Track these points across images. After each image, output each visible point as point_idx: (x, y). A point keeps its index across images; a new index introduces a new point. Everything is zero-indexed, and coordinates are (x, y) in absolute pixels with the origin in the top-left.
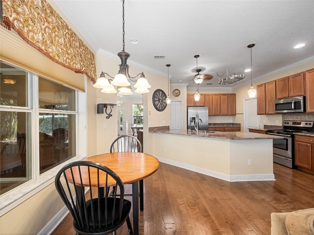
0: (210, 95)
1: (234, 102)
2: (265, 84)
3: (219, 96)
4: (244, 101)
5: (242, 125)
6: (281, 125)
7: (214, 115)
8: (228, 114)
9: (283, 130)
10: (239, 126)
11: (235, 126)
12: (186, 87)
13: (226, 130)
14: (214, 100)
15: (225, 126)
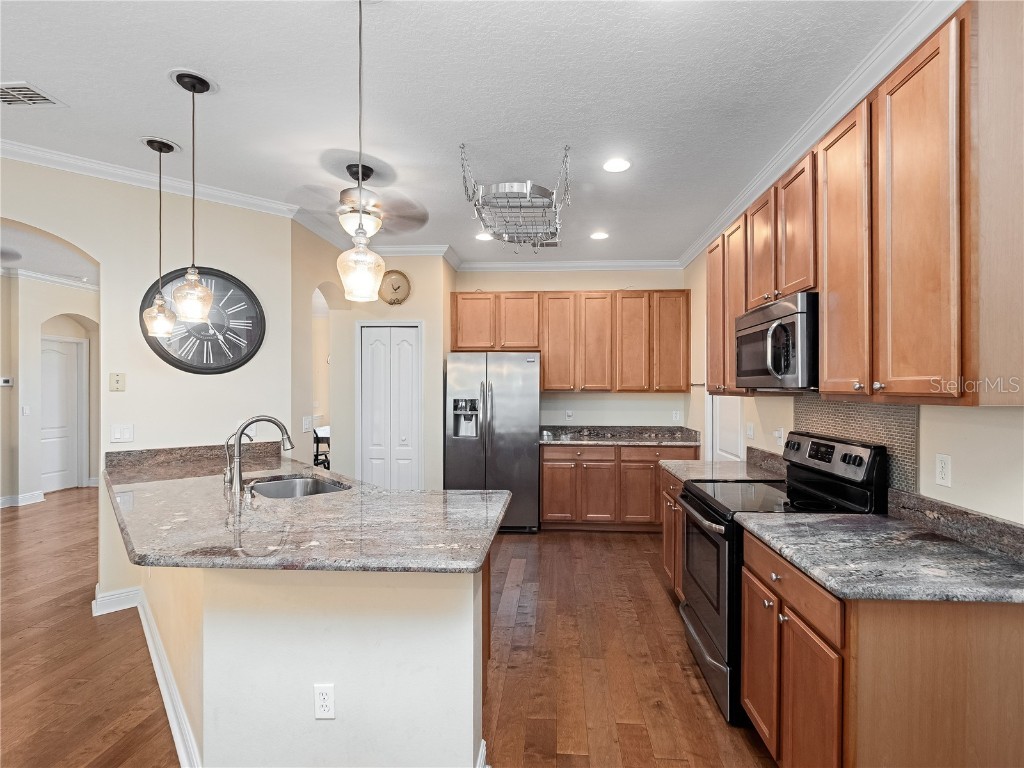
0: (566, 295)
1: (682, 329)
2: (724, 234)
6: (781, 453)
7: (585, 391)
8: (650, 383)
9: (783, 481)
10: (693, 444)
11: (669, 443)
12: (441, 261)
13: (627, 459)
14: (583, 319)
15: (620, 443)
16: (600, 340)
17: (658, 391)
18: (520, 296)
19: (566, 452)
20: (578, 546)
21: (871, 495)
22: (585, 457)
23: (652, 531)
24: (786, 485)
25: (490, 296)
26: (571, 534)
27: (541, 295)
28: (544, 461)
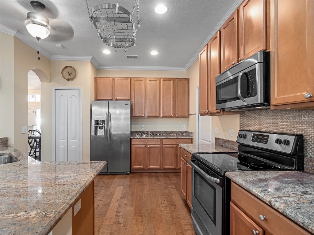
0: (141, 79)
1: (186, 93)
2: (208, 45)
4: (197, 89)
5: (194, 136)
6: (235, 140)
8: (174, 114)
9: (237, 153)
10: (191, 137)
11: (182, 137)
12: (90, 62)
13: (165, 144)
14: (148, 89)
15: (163, 137)
16: (155, 97)
17: (177, 117)
18: (122, 79)
19: (141, 141)
20: (146, 179)
21: (296, 161)
22: (149, 143)
23: (176, 172)
24: (237, 155)
25: (111, 79)
26: (143, 174)
27: (131, 79)
28: (132, 145)
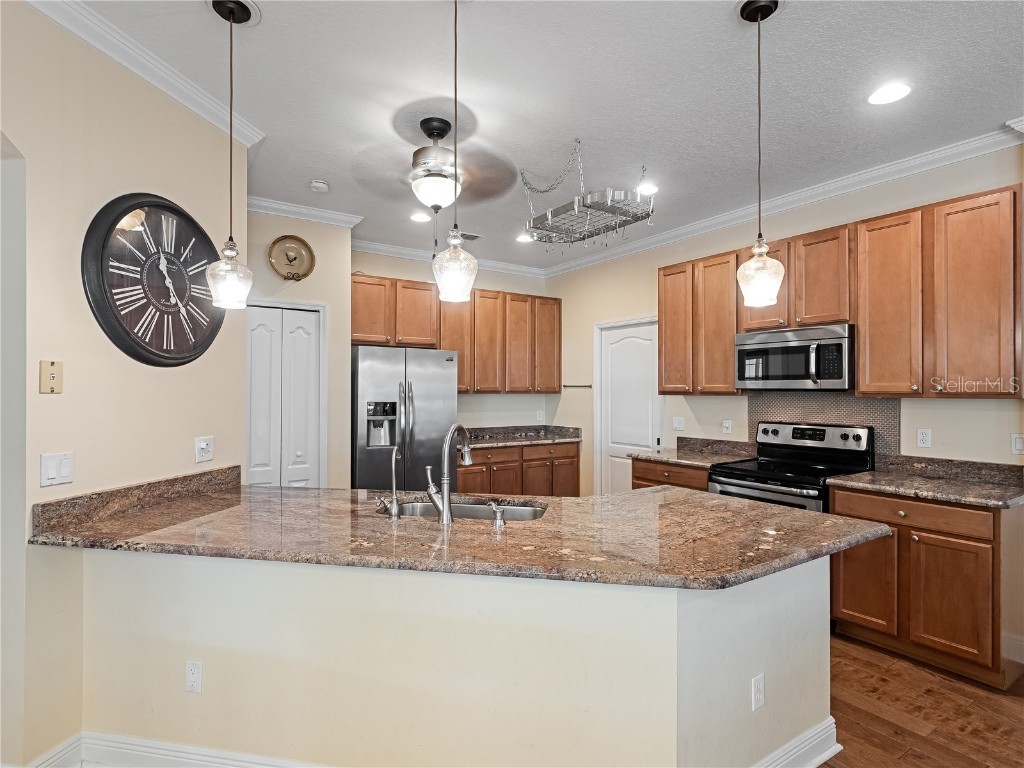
1: (556, 334)
2: (694, 264)
3: (500, 301)
4: (597, 331)
5: (584, 437)
7: (479, 392)
8: (533, 385)
10: (577, 440)
11: (560, 440)
12: (349, 234)
15: (520, 443)
17: (538, 392)
18: (417, 286)
19: (477, 456)
21: (870, 459)
22: (494, 460)
25: (385, 282)
